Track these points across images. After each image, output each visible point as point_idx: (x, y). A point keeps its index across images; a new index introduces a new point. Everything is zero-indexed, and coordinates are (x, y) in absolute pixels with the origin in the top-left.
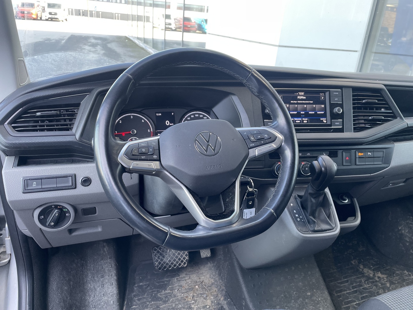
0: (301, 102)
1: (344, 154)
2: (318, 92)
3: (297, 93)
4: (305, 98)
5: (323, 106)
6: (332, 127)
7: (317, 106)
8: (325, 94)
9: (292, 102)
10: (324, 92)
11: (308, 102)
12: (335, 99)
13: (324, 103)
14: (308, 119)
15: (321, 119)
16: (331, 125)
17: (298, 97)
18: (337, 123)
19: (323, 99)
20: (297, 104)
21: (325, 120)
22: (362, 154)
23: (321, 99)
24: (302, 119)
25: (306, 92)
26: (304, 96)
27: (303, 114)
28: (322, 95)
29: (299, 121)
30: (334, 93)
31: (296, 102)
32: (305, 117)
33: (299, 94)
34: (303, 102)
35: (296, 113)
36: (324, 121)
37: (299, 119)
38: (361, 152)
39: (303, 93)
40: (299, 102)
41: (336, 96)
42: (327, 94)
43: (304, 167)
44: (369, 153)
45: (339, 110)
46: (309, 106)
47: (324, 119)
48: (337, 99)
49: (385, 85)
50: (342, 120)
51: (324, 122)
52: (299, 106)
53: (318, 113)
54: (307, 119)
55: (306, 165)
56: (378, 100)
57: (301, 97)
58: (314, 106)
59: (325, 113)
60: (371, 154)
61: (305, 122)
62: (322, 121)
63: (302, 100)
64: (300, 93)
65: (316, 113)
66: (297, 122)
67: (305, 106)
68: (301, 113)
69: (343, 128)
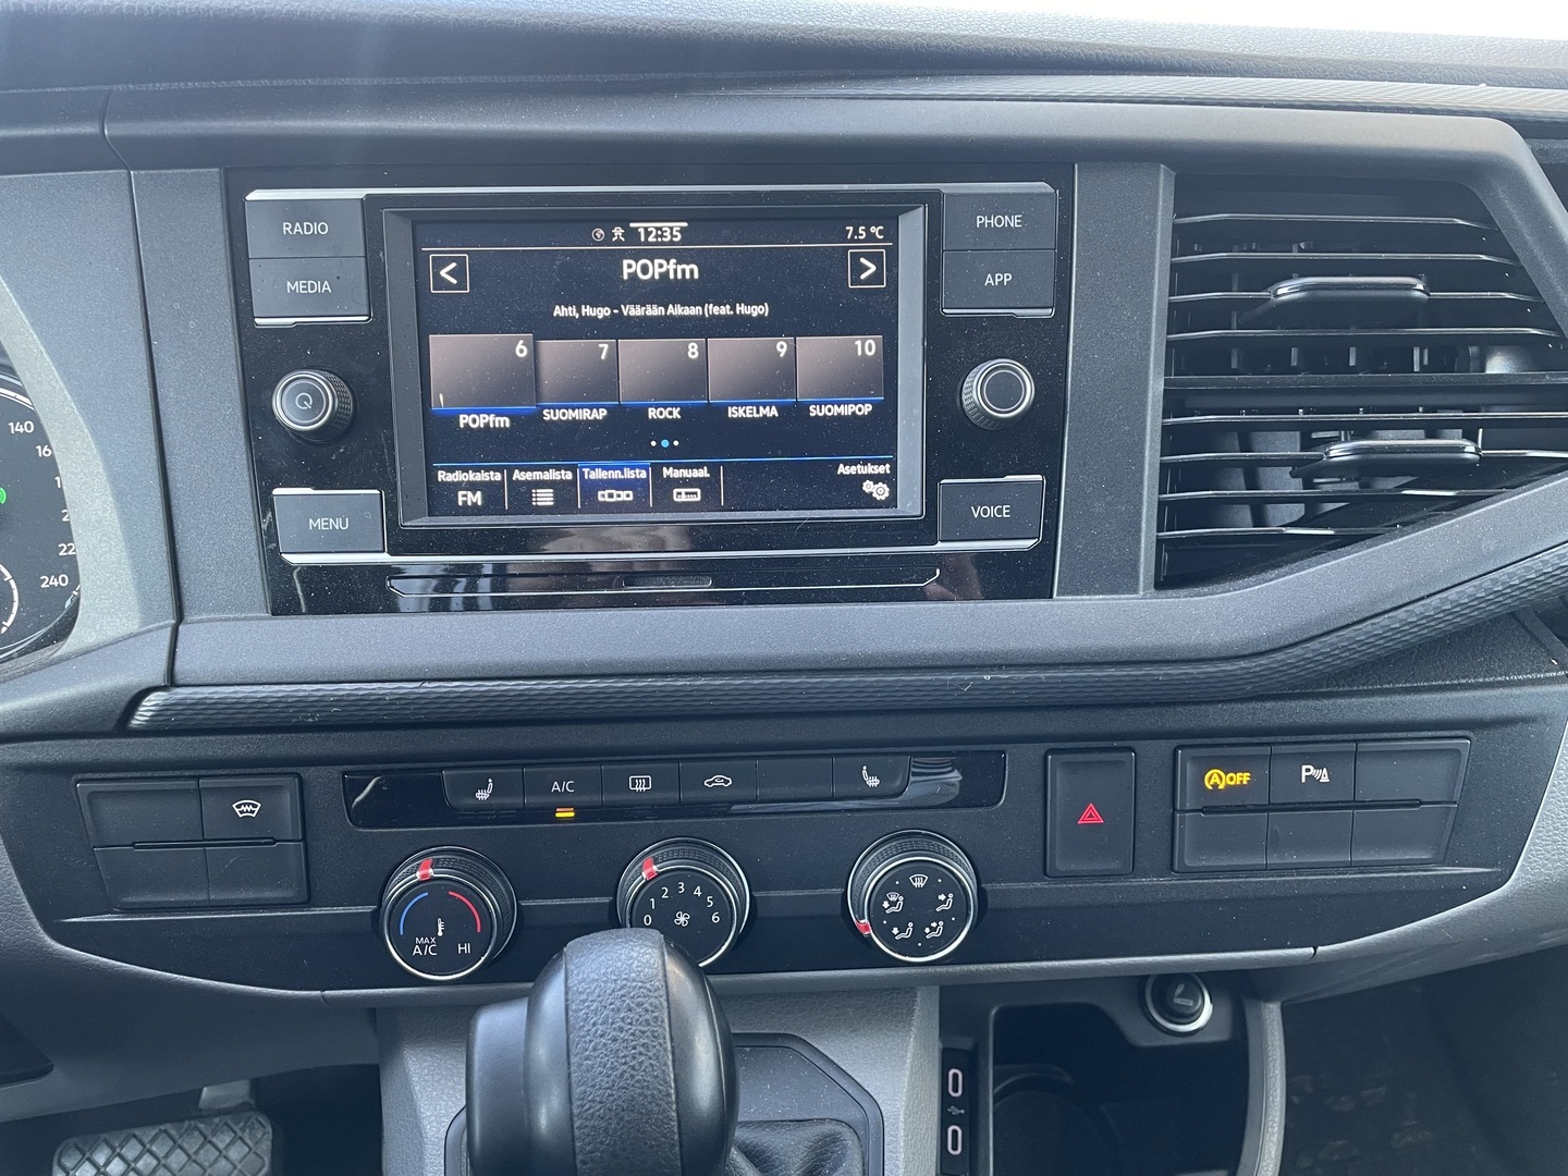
0: (654, 311)
1: (1059, 780)
2: (832, 216)
3: (618, 232)
4: (691, 270)
5: (868, 346)
6: (940, 546)
7: (815, 354)
8: (891, 234)
9: (560, 311)
10: (887, 214)
11: (725, 310)
12: (989, 280)
13: (877, 315)
14: (713, 469)
15: (842, 470)
16: (923, 529)
17: (629, 267)
18: (992, 511)
19: (869, 281)
20: (619, 328)
21: (876, 479)
22: (1243, 778)
23: (856, 281)
24: (657, 470)
25: (703, 219)
26: (682, 258)
27: (664, 428)
28: (871, 237)
29: (625, 496)
30: (982, 220)
31: (602, 312)
32: (677, 457)
33: (632, 236)
34: (677, 310)
35: (601, 414)
36: (868, 486)
37: (629, 474)
38: (1229, 766)
39: (673, 230)
40: (634, 311)
41: (1000, 247)
42: (912, 228)
43: (659, 901)
44: (1307, 771)
45: (1003, 390)
46: (724, 351)
47: (870, 469)
48: (1007, 278)
49: (1529, 128)
50: (1038, 477)
51: (870, 502)
52: (630, 348)
53: (814, 411)
54: (703, 473)
55: (674, 889)
56: (1436, 276)
57: (657, 268)
58: (782, 347)
59: (886, 414)
60: (1325, 779)
61: (681, 496)
62: (852, 491)
63: (665, 290)
64: (651, 226)
65: (795, 413)
66: (603, 496)
67: (693, 349)
68: (652, 413)
69: (1046, 550)
